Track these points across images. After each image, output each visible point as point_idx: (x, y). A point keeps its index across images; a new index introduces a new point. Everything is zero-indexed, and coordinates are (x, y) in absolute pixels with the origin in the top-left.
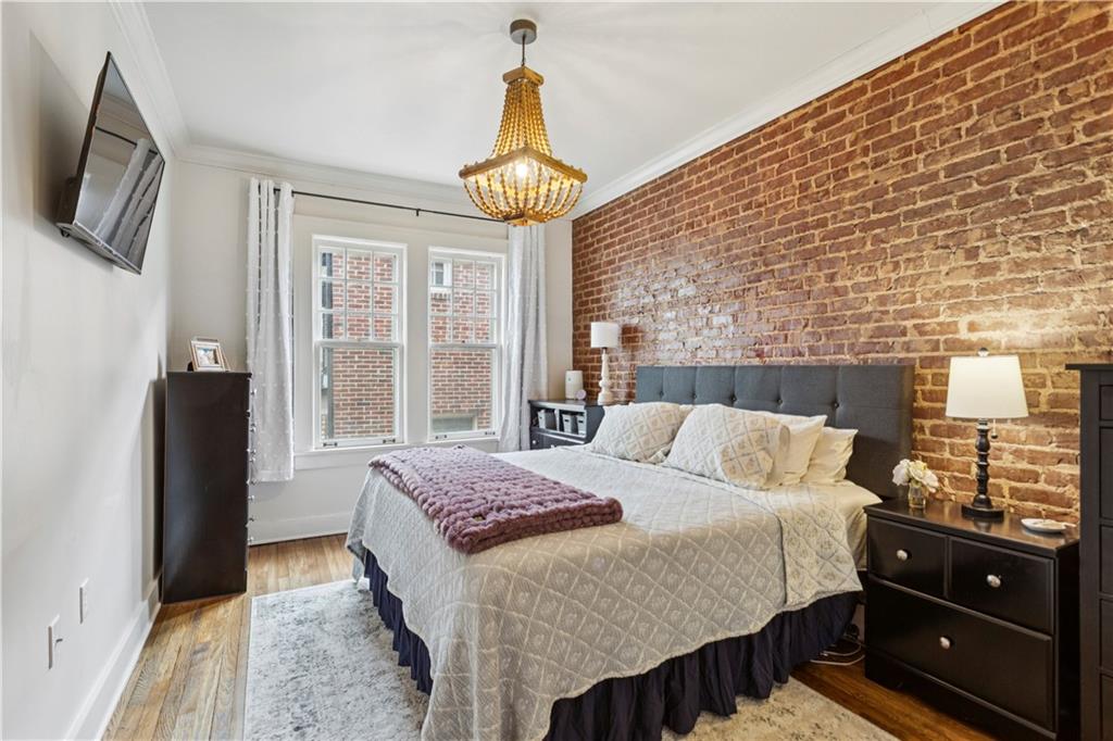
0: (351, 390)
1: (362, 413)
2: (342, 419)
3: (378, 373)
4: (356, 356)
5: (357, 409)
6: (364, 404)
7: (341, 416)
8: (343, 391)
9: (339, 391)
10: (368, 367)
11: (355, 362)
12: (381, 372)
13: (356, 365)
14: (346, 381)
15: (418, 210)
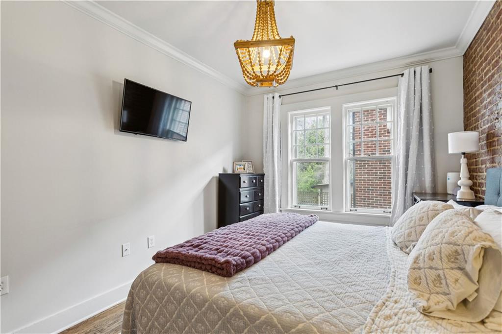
0: (364, 182)
1: (370, 194)
2: (359, 196)
3: (378, 174)
4: (366, 165)
5: (367, 192)
6: (370, 190)
7: (359, 195)
8: (359, 182)
9: (358, 183)
10: (373, 170)
11: (366, 168)
12: (380, 173)
13: (366, 170)
14: (361, 178)
15: (337, 86)
